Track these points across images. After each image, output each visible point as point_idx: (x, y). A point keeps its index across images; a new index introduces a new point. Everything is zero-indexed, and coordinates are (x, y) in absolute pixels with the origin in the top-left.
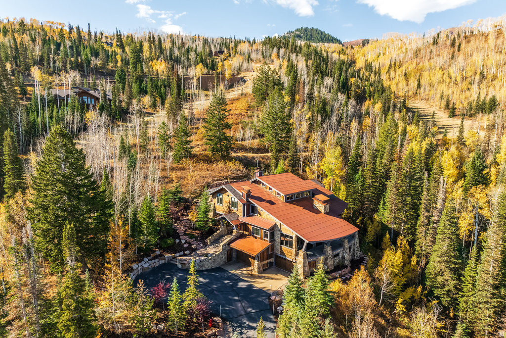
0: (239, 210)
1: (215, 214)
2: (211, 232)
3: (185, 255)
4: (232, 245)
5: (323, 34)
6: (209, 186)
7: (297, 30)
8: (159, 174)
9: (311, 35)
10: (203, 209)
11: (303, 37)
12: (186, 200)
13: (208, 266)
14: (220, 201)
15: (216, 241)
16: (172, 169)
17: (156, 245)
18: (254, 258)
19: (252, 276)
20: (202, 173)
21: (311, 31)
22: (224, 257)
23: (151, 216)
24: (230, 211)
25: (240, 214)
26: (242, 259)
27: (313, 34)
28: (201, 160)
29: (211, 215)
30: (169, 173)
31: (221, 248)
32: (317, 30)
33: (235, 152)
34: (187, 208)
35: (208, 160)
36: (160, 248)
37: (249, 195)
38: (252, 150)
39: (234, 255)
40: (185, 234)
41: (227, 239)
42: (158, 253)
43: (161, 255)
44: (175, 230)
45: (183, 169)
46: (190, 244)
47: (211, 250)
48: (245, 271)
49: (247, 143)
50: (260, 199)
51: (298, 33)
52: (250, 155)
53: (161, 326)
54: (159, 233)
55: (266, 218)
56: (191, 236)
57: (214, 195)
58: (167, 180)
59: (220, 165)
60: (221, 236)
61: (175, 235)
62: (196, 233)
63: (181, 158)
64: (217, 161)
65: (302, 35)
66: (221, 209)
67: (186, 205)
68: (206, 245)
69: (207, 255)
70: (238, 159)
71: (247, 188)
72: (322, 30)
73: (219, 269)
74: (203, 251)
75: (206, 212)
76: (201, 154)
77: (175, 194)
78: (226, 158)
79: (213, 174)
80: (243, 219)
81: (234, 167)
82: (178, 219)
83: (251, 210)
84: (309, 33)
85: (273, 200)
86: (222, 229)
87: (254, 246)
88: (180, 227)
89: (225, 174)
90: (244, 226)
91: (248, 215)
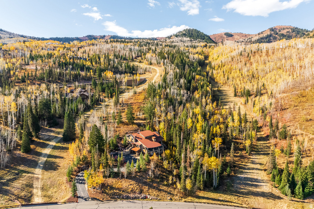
0: (134, 141)
1: (128, 141)
2: (127, 146)
3: (120, 152)
4: (132, 149)
5: (199, 32)
6: (127, 133)
7: (184, 30)
8: (113, 129)
9: (192, 34)
10: (125, 140)
11: (187, 35)
12: (121, 138)
13: (126, 154)
14: (129, 138)
15: (128, 148)
16: (117, 127)
17: (113, 149)
18: (136, 152)
19: (136, 156)
20: (125, 129)
21: (192, 31)
22: (130, 152)
23: (113, 142)
24: (132, 141)
25: (134, 142)
26: (134, 152)
27: (193, 33)
28: (125, 124)
29: (127, 142)
30: (116, 129)
31: (129, 150)
32: (196, 30)
33: (137, 120)
34: (121, 140)
35: (127, 124)
36: (115, 150)
37: (136, 137)
38: (142, 119)
39: (132, 152)
40: (120, 147)
41: (131, 148)
42: (114, 151)
43: (115, 151)
44: (118, 146)
45: (120, 127)
46: (122, 149)
47: (127, 150)
48: (134, 155)
49: (140, 117)
50: (139, 138)
51: (184, 32)
52: (141, 121)
53: (116, 164)
54: (114, 146)
55: (139, 143)
56: (122, 147)
57: (128, 136)
58: (115, 131)
59: (131, 126)
60: (129, 147)
61: (118, 147)
62: (123, 146)
63: (119, 124)
64: (130, 124)
65: (187, 33)
66: (130, 140)
67: (121, 139)
68: (126, 149)
69: (126, 151)
70: (136, 124)
71: (135, 135)
72: (199, 30)
73: (129, 155)
74: (125, 151)
75: (126, 141)
76: (125, 122)
77: (118, 136)
78: (133, 123)
79: (129, 129)
80: (134, 143)
81: (135, 127)
82: (119, 143)
83: (136, 141)
84: (191, 33)
85: (142, 138)
86: (129, 145)
87: (136, 149)
88: (119, 145)
89: (132, 129)
90: (135, 145)
91: (136, 142)
